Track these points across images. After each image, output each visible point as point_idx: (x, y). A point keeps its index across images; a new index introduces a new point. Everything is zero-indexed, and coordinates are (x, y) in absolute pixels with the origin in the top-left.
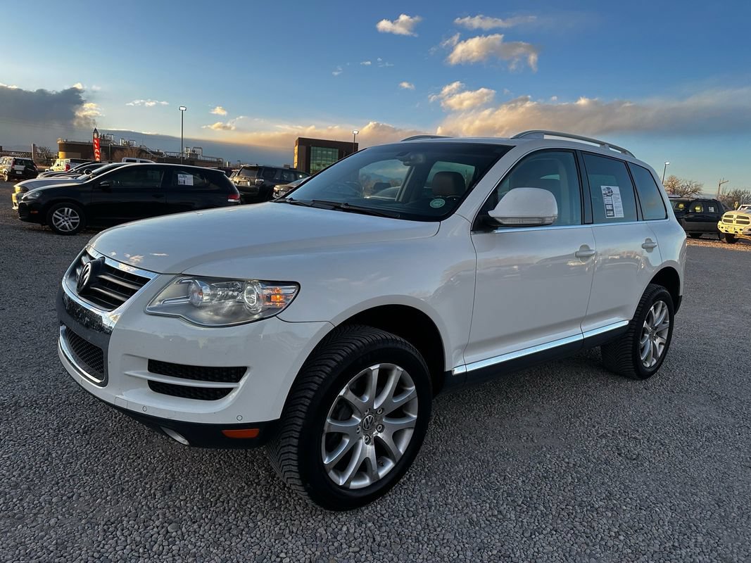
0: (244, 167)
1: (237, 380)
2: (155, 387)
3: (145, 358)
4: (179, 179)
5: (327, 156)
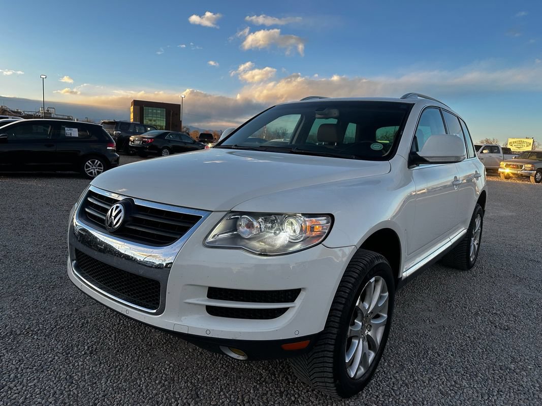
0: (103, 122)
1: (293, 300)
2: (212, 311)
3: (206, 287)
4: (67, 131)
5: (157, 114)
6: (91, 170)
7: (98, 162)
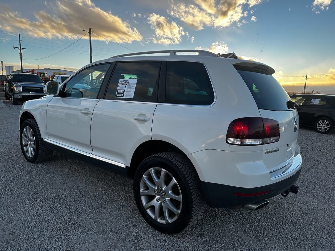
4: (312, 101)
6: (321, 127)
7: (326, 122)
